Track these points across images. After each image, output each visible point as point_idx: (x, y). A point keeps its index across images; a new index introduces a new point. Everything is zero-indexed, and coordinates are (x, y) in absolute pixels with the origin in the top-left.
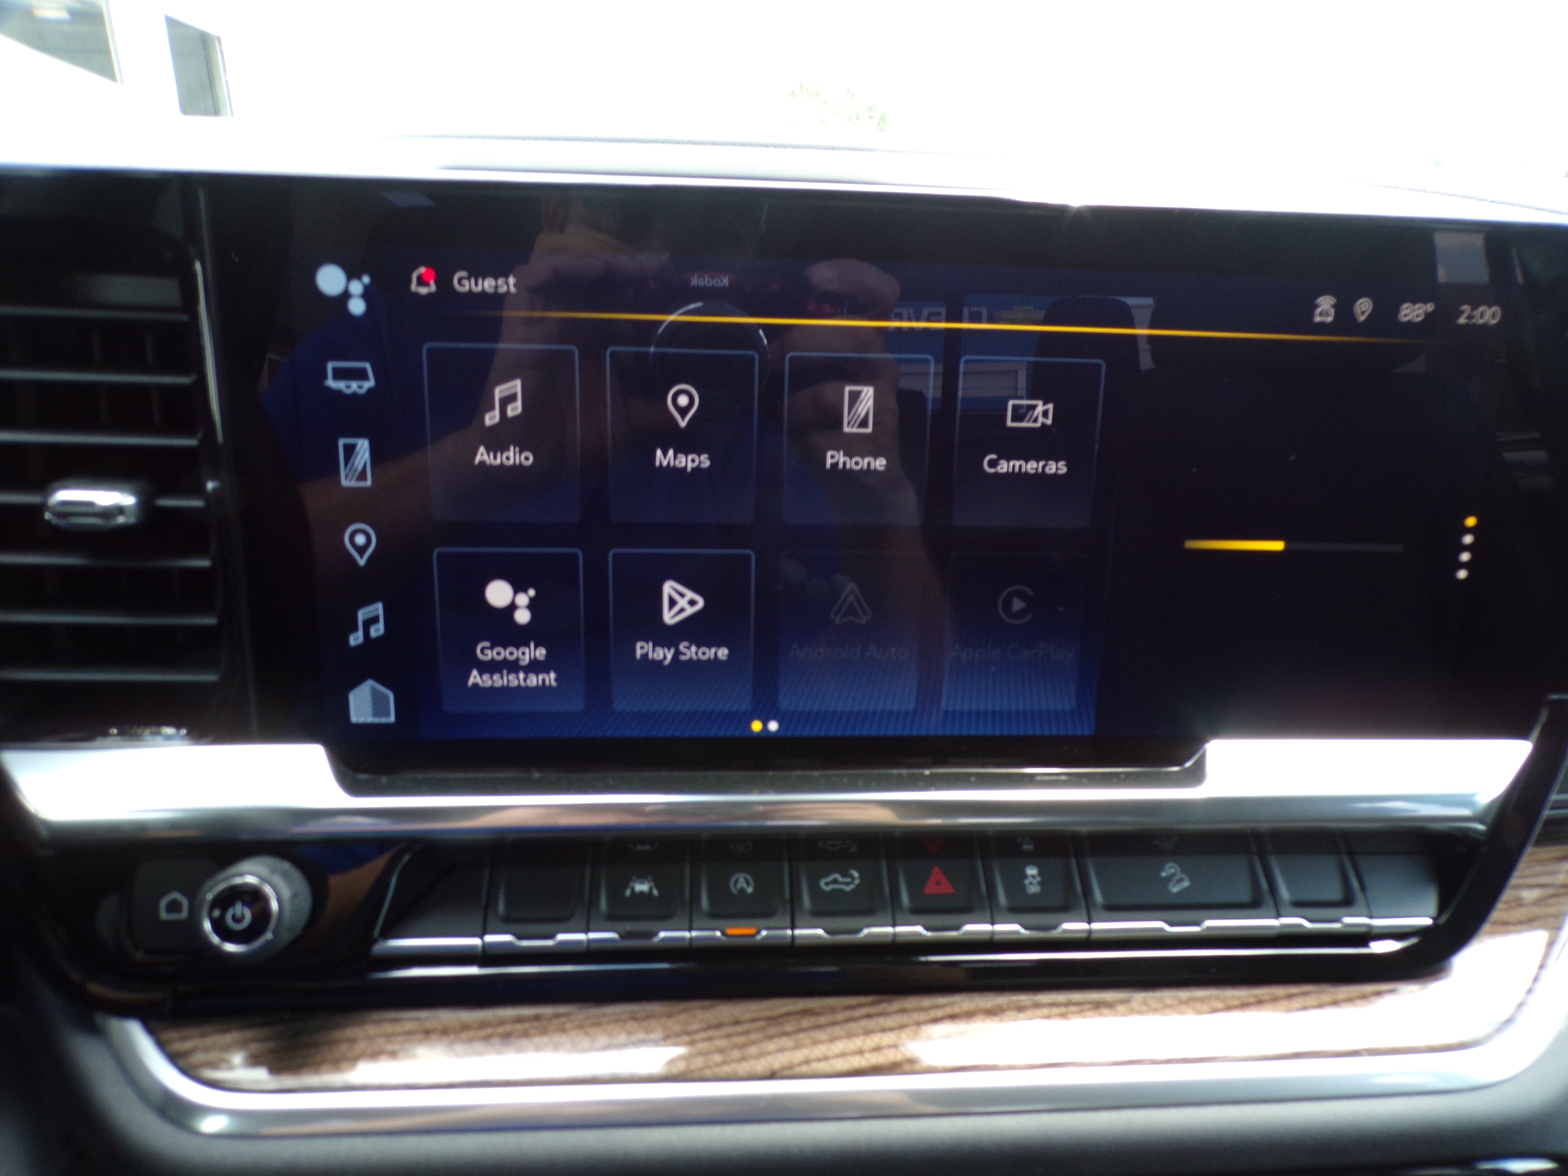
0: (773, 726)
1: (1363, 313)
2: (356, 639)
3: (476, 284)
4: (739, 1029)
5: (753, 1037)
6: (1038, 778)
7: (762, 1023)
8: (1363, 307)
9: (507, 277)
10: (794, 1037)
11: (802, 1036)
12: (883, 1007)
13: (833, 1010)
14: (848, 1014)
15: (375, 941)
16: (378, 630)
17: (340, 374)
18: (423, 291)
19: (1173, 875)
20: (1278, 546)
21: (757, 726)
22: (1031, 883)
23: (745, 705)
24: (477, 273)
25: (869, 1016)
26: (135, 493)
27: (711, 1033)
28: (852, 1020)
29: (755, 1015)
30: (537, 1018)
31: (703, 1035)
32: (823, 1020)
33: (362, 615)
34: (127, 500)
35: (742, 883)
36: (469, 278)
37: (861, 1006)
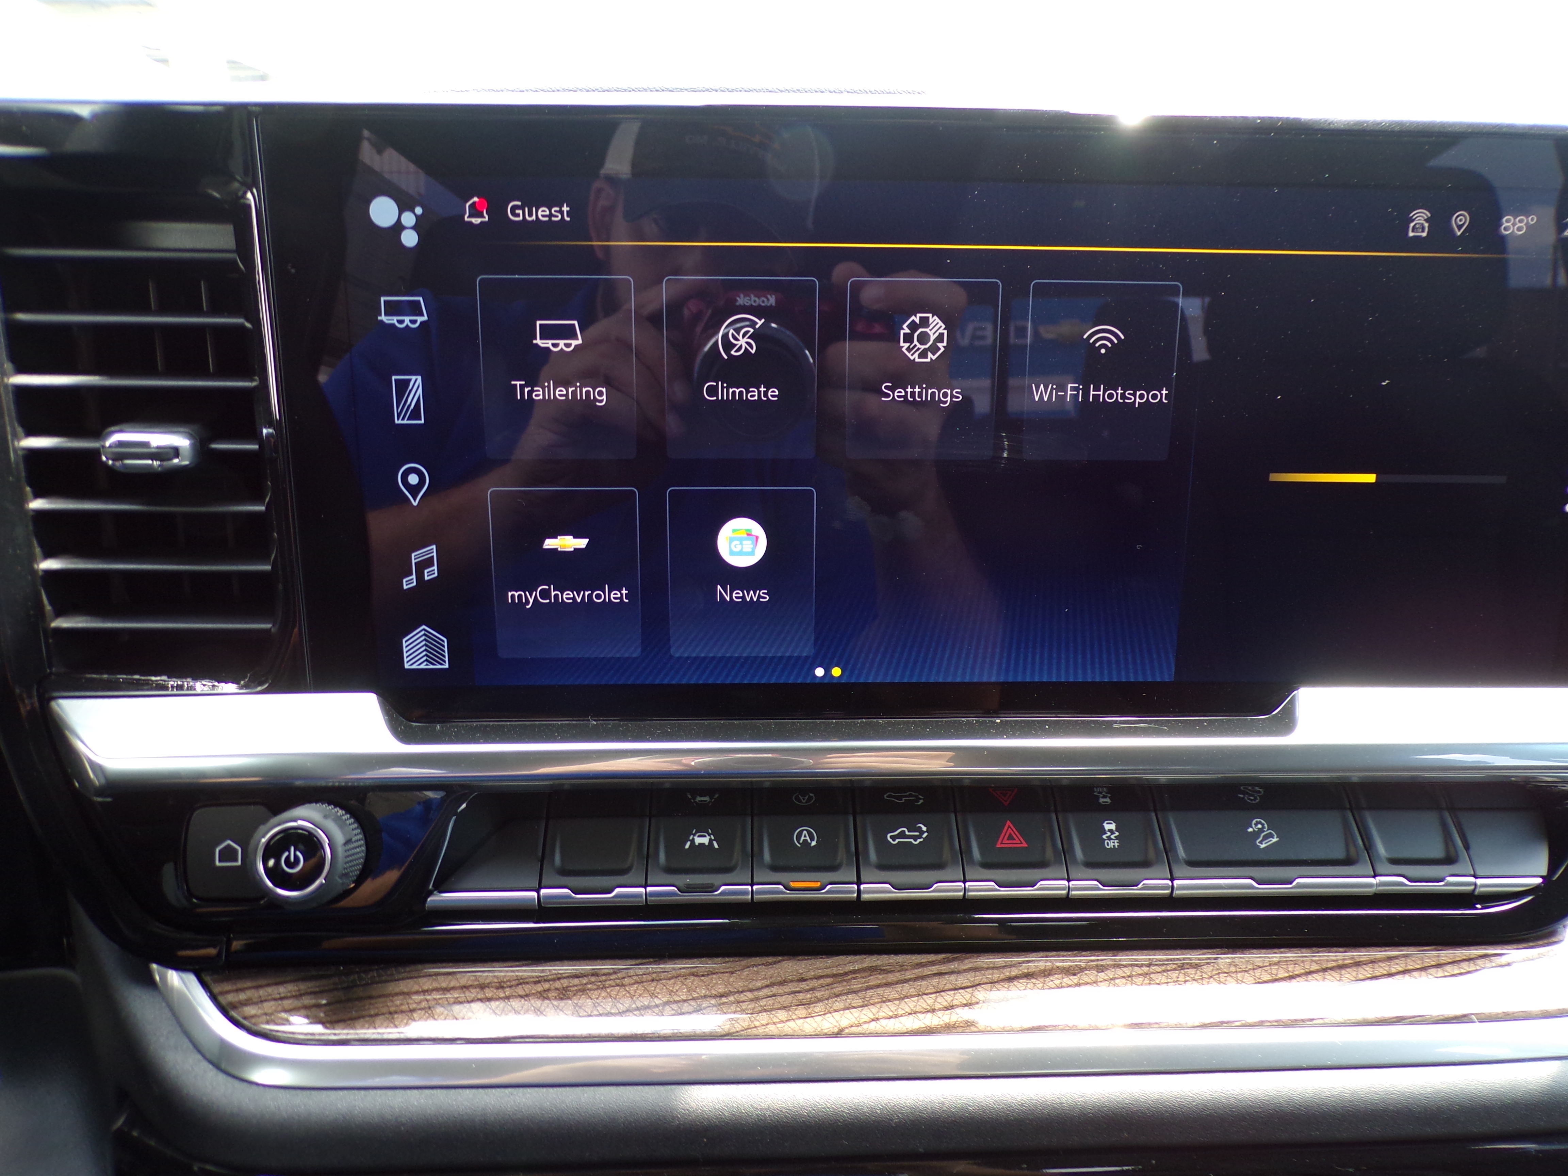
0: (836, 672)
1: (1460, 227)
2: (409, 582)
3: (530, 215)
4: (804, 985)
5: (818, 994)
6: (1116, 726)
7: (829, 980)
8: (1461, 220)
9: (561, 206)
10: (862, 994)
11: (870, 993)
12: (953, 966)
13: (902, 968)
14: (918, 972)
15: (430, 893)
16: (431, 573)
17: (393, 309)
18: (476, 221)
19: (1261, 830)
20: (1371, 478)
21: (820, 672)
22: (1109, 838)
23: (807, 651)
24: (531, 203)
25: (940, 974)
26: (190, 436)
27: (774, 990)
28: (923, 978)
29: (820, 972)
30: (595, 974)
31: (766, 992)
32: (891, 978)
33: (415, 557)
34: (180, 441)
35: (805, 837)
36: (521, 207)
37: (932, 963)
